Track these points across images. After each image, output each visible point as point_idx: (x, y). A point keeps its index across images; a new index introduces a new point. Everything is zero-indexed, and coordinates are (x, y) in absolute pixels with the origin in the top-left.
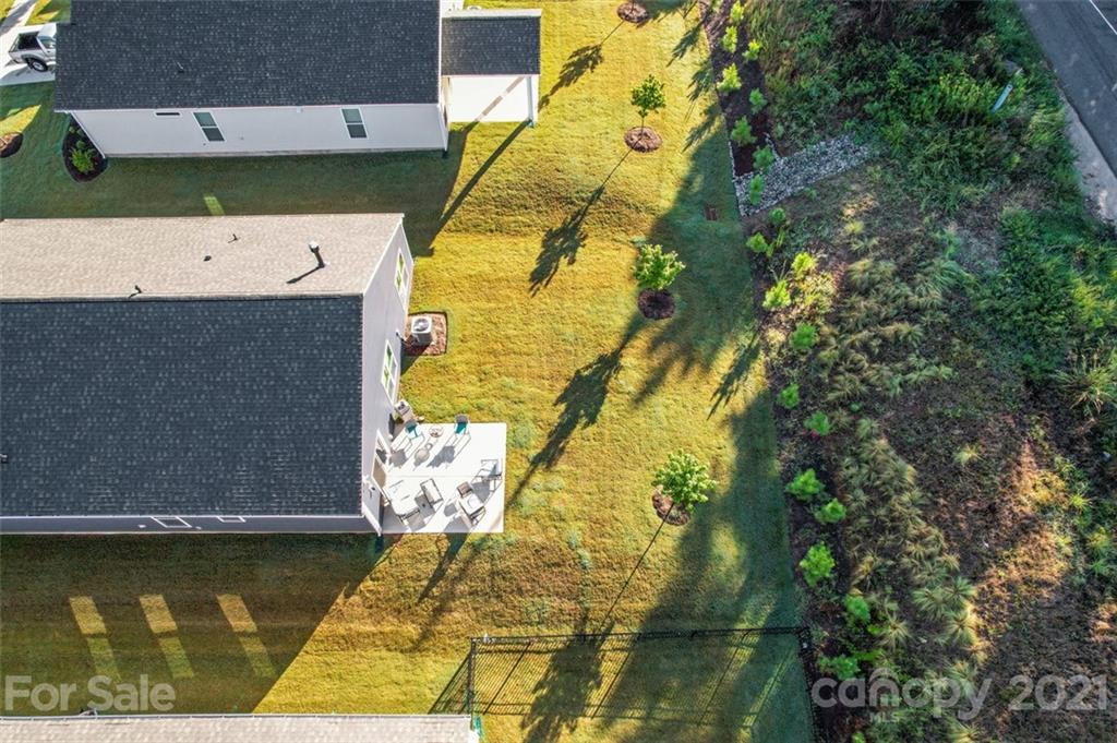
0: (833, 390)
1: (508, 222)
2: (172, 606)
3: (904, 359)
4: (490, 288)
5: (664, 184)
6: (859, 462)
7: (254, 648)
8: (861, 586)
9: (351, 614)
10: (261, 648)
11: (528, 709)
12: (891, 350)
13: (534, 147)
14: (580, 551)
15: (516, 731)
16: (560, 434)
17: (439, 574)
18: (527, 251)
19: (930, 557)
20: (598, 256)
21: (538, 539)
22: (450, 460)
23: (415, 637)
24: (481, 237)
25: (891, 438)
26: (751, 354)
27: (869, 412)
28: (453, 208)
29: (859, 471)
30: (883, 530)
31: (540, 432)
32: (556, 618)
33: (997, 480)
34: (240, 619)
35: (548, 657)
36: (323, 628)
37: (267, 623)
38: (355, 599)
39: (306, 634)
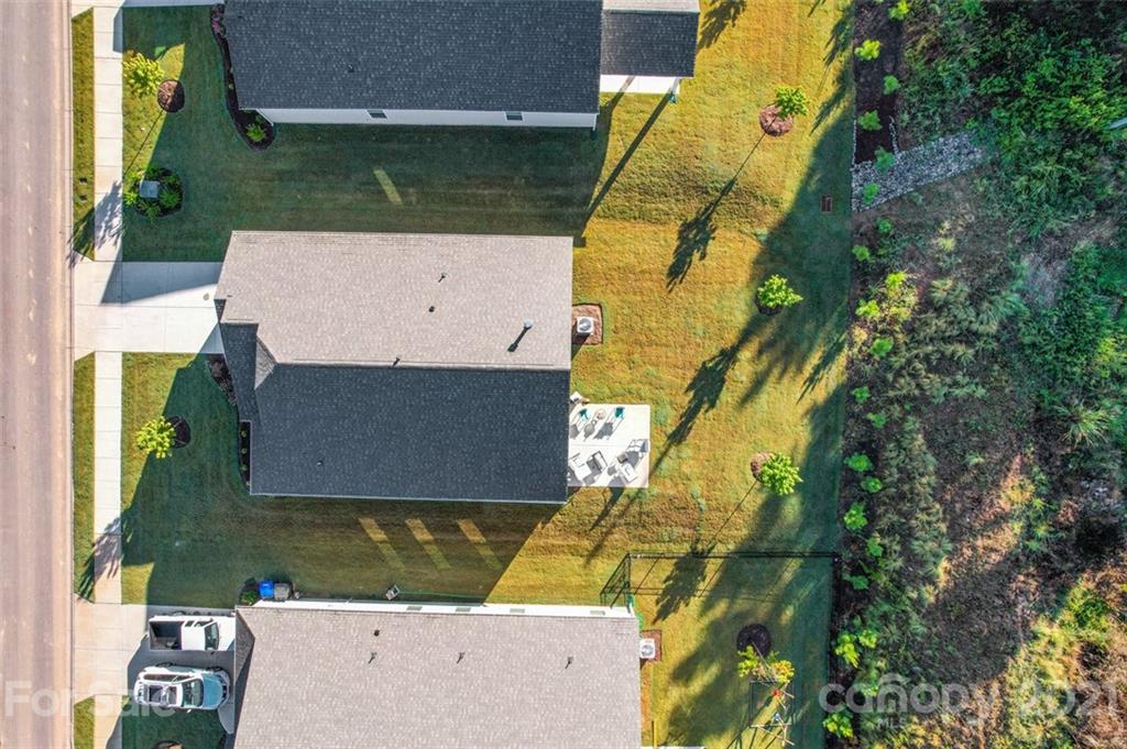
0: (893, 388)
1: (650, 210)
2: (428, 527)
3: (953, 374)
4: (636, 280)
5: (790, 174)
6: (900, 447)
7: (486, 552)
8: (881, 532)
9: (546, 534)
10: (491, 553)
11: (660, 592)
12: (945, 363)
13: (676, 128)
14: (699, 500)
15: (653, 604)
16: (690, 415)
17: (605, 513)
18: (666, 241)
19: (929, 523)
20: (726, 249)
21: (672, 492)
22: (610, 433)
23: (590, 549)
24: (627, 224)
25: (927, 435)
26: (839, 348)
27: (916, 411)
28: (602, 195)
29: (898, 456)
30: (903, 497)
31: (674, 413)
32: (681, 540)
33: (990, 479)
34: (475, 535)
35: (675, 561)
36: (530, 542)
37: (492, 538)
38: (549, 525)
39: (519, 545)
